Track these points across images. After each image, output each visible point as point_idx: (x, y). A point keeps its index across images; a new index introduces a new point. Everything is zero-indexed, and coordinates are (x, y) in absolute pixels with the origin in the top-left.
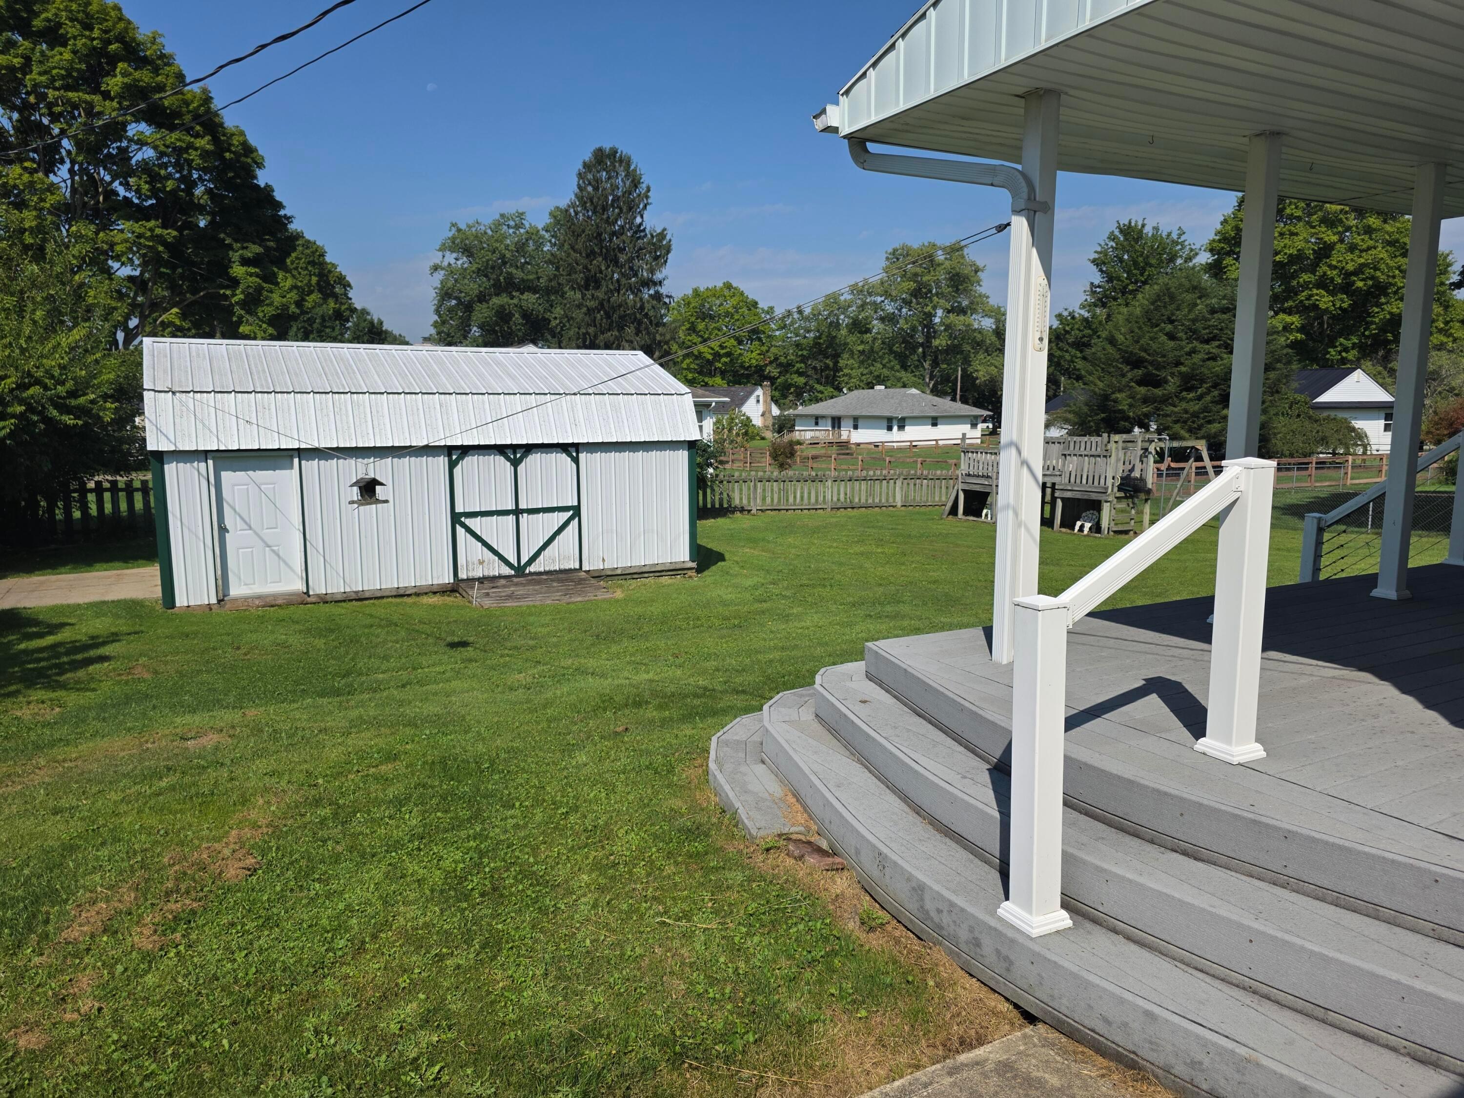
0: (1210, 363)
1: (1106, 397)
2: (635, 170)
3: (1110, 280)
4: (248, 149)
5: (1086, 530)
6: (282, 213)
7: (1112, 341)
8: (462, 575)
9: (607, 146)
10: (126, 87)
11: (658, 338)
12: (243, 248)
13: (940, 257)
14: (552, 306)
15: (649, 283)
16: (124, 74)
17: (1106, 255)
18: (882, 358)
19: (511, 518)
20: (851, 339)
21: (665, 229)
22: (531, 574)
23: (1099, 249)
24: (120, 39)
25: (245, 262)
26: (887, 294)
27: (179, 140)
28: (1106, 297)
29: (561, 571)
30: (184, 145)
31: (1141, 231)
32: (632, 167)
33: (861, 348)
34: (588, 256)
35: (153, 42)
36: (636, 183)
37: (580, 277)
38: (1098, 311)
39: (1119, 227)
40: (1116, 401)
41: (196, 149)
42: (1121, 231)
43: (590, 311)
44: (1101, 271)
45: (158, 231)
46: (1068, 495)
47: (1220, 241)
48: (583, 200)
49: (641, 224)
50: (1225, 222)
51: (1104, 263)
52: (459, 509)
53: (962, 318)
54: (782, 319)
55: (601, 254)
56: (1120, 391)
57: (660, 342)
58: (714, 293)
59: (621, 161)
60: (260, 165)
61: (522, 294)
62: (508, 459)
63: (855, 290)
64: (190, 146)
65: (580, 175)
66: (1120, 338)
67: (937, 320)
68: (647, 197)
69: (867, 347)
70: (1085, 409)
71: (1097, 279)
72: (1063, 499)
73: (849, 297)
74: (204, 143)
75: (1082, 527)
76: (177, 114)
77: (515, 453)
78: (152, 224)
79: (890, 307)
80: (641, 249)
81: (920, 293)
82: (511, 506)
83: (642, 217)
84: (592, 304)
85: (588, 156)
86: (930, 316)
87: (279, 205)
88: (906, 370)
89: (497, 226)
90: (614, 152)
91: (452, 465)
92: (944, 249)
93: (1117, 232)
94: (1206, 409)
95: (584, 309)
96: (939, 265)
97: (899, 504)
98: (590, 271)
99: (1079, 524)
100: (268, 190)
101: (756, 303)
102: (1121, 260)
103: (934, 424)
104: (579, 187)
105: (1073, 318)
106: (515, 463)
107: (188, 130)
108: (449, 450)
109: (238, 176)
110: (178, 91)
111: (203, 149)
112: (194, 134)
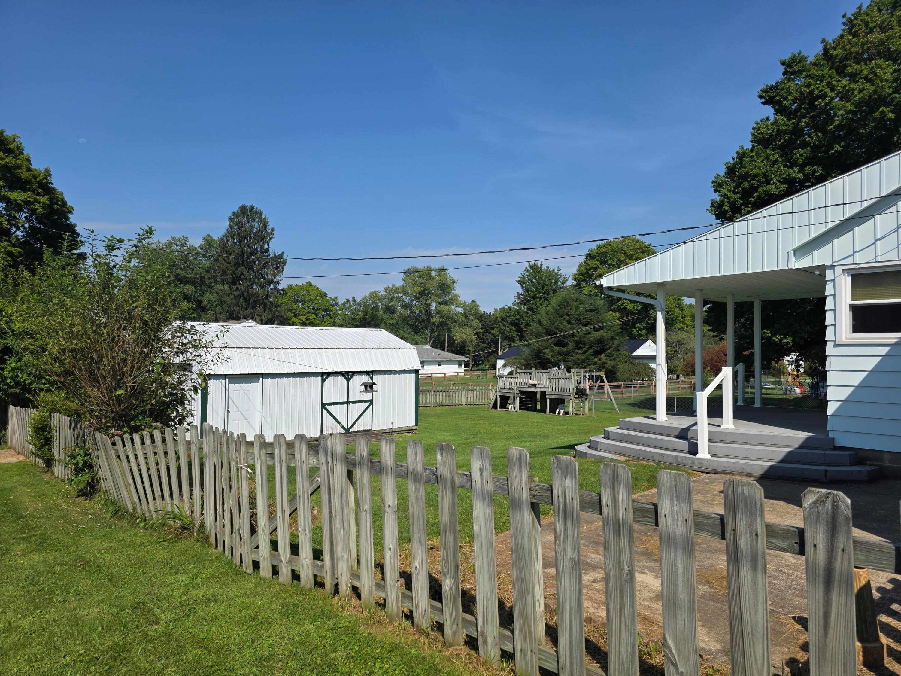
0: (588, 336)
1: (540, 351)
2: (265, 219)
3: (527, 291)
4: (64, 203)
5: (561, 413)
7: (540, 323)
8: (325, 432)
9: (248, 204)
11: (277, 314)
13: (434, 274)
14: (203, 293)
15: (270, 282)
17: (525, 279)
18: (403, 327)
19: (345, 405)
20: (385, 316)
21: (283, 253)
22: (352, 432)
23: (521, 276)
26: (405, 293)
27: (28, 197)
28: (525, 300)
29: (365, 431)
30: (32, 200)
31: (541, 268)
32: (263, 217)
33: (391, 322)
34: (235, 265)
35: (14, 141)
36: (265, 226)
37: (229, 277)
38: (522, 306)
39: (529, 265)
40: (544, 353)
41: (39, 203)
42: (531, 268)
43: (235, 297)
44: (522, 286)
45: (10, 248)
46: (553, 397)
47: (579, 275)
48: (231, 234)
49: (268, 249)
50: (580, 266)
51: (524, 283)
52: (325, 402)
53: (447, 307)
54: (344, 304)
55: (243, 264)
56: (546, 348)
57: (277, 316)
58: (302, 287)
59: (256, 213)
60: (70, 212)
61: (185, 285)
62: (345, 378)
63: (386, 289)
64: (36, 201)
65: (231, 220)
66: (544, 322)
67: (433, 308)
68: (272, 234)
69: (395, 322)
70: (530, 357)
71: (521, 291)
72: (550, 399)
73: (384, 293)
74: (44, 199)
75: (559, 412)
76: (29, 182)
77: (348, 375)
79: (407, 300)
80: (267, 263)
81: (424, 293)
82: (346, 400)
83: (268, 244)
84: (237, 293)
85: (236, 208)
86: (430, 305)
88: (417, 334)
89: (169, 245)
90: (252, 208)
91: (323, 381)
92: (435, 270)
93: (529, 268)
94: (588, 358)
95: (232, 296)
96: (433, 279)
97: (464, 404)
98: (236, 274)
99: (558, 410)
100: (72, 227)
101: (326, 294)
102: (532, 282)
103: (440, 365)
104: (230, 226)
105: (510, 310)
106: (348, 380)
107: (33, 191)
108: (322, 374)
109: (59, 218)
110: (29, 169)
111: (43, 203)
112: (39, 194)
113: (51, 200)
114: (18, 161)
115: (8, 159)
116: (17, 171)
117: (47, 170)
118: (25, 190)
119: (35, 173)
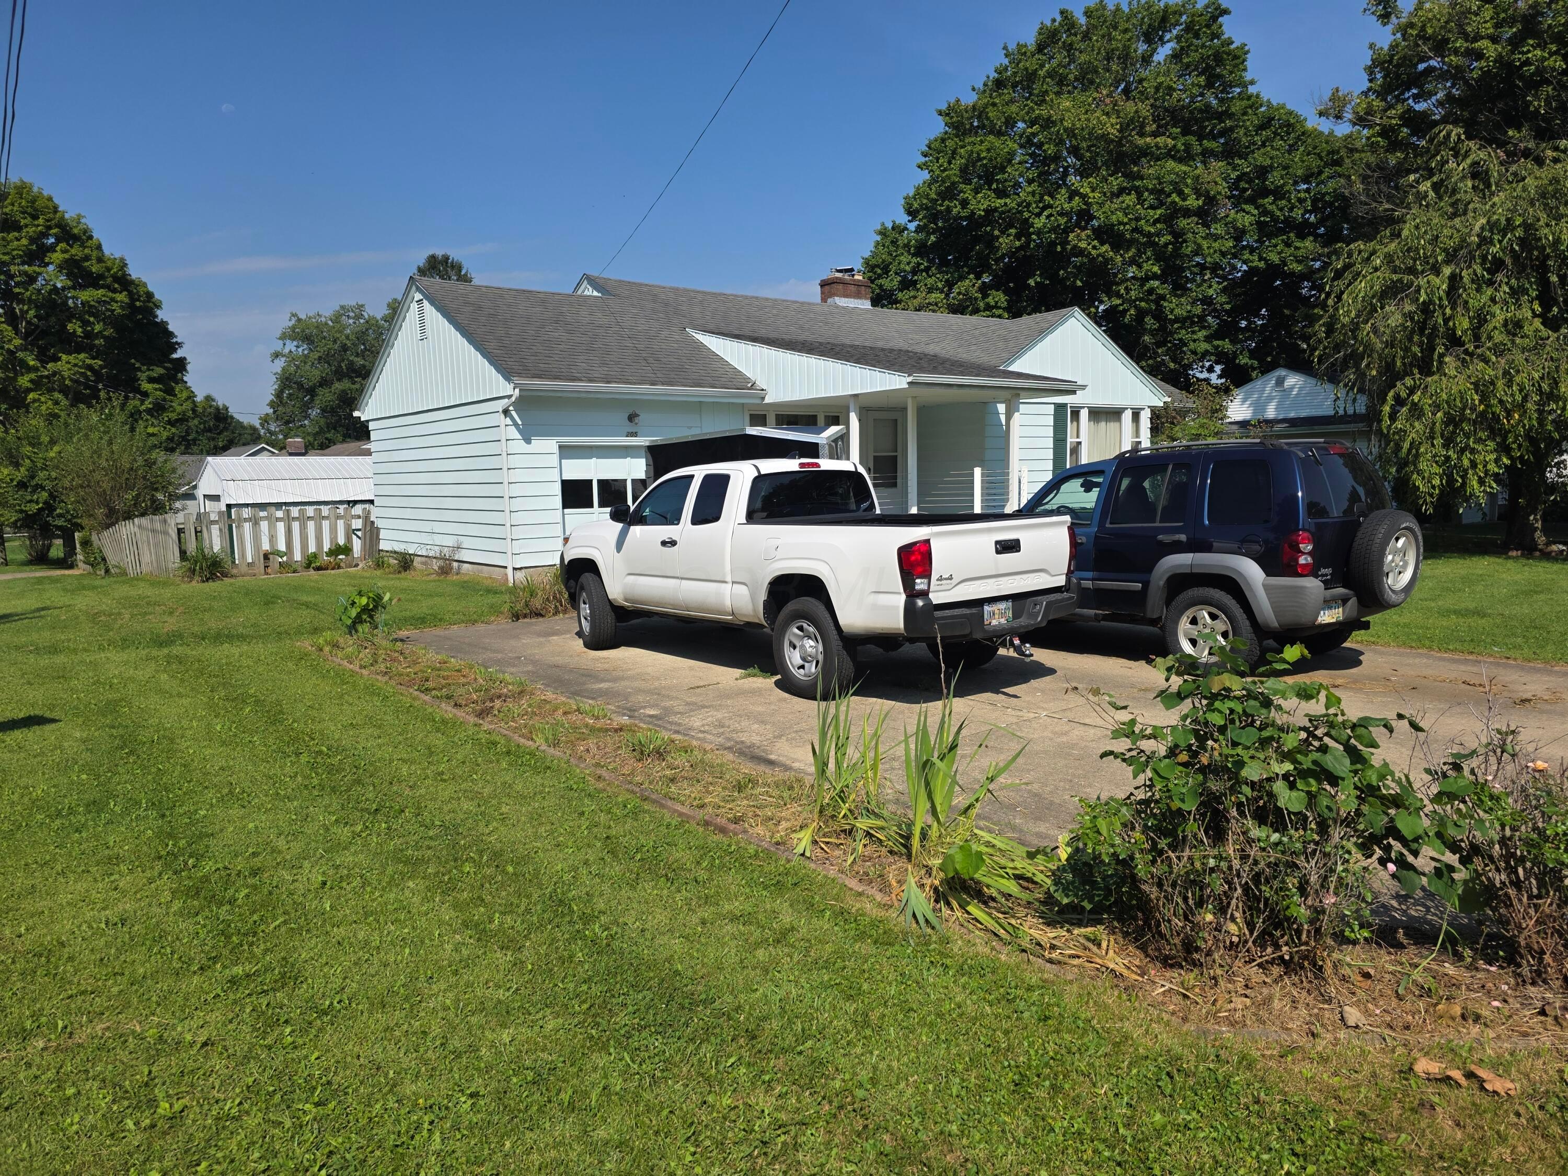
2: (466, 275)
4: (150, 295)
6: (174, 340)
9: (439, 253)
10: (66, 261)
12: (149, 370)
16: (64, 251)
24: (58, 226)
25: (151, 380)
27: (103, 295)
32: (463, 271)
35: (79, 223)
45: (88, 361)
59: (453, 267)
64: (113, 300)
74: (122, 297)
76: (101, 276)
78: (82, 356)
87: (171, 334)
89: (337, 318)
90: (446, 258)
100: (163, 326)
107: (109, 288)
108: (348, 503)
109: (144, 318)
110: (100, 260)
111: (122, 302)
112: (114, 291)
113: (131, 294)
114: (87, 251)
115: (73, 251)
116: (87, 264)
117: (122, 260)
118: (97, 286)
119: (109, 264)
